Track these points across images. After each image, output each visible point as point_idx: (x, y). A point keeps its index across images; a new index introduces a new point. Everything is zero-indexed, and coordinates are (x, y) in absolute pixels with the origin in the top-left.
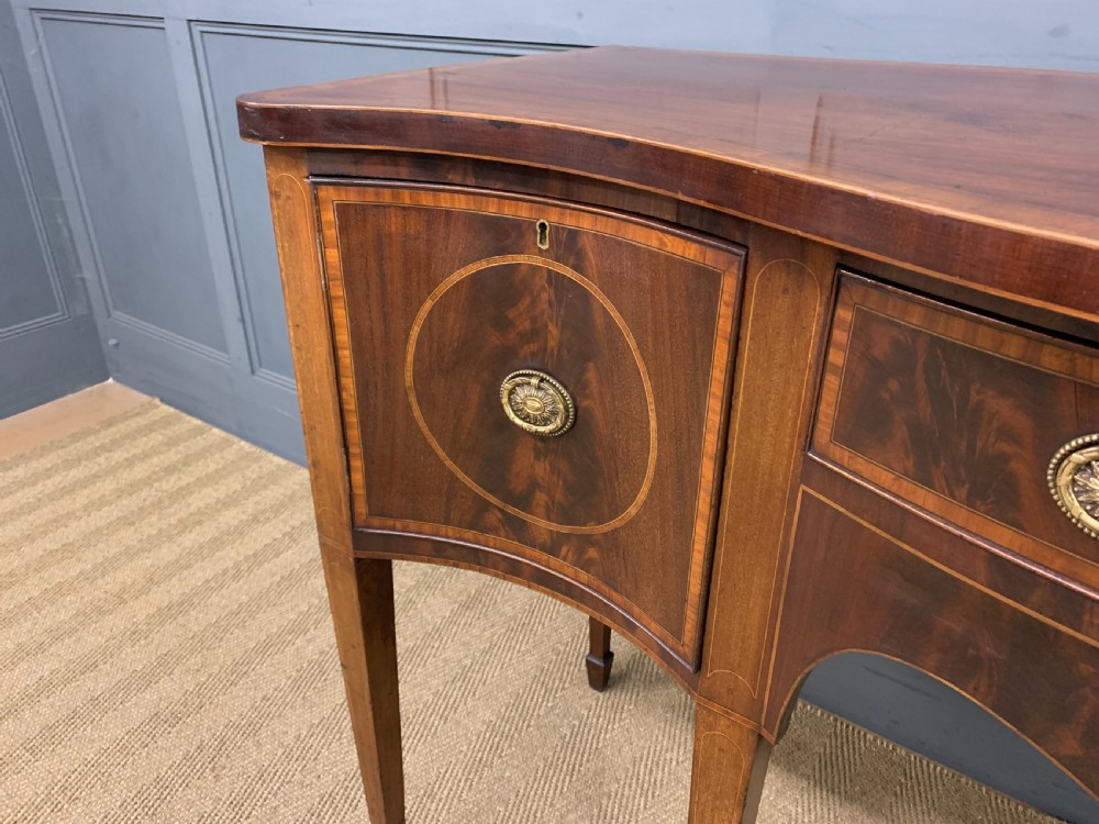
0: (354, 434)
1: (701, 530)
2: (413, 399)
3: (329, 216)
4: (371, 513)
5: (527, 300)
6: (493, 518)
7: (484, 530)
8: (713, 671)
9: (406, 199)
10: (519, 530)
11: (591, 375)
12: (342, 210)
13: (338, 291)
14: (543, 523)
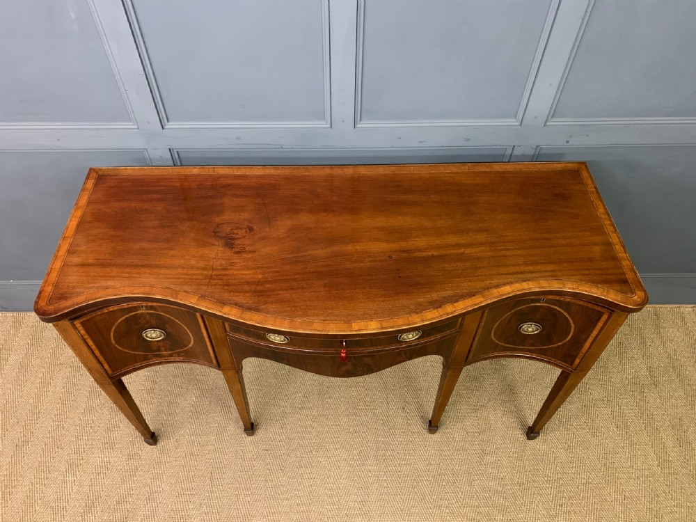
0: (102, 359)
1: (208, 344)
2: (116, 346)
3: (79, 325)
4: (113, 372)
5: (143, 318)
6: (150, 356)
7: (150, 359)
8: (222, 366)
9: (99, 313)
10: (159, 356)
11: (167, 326)
12: (81, 323)
13: (86, 337)
14: (165, 353)
